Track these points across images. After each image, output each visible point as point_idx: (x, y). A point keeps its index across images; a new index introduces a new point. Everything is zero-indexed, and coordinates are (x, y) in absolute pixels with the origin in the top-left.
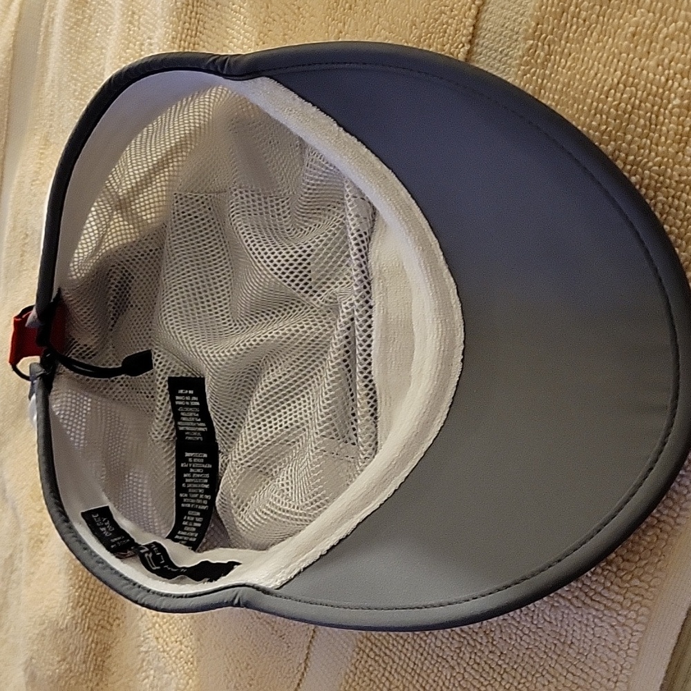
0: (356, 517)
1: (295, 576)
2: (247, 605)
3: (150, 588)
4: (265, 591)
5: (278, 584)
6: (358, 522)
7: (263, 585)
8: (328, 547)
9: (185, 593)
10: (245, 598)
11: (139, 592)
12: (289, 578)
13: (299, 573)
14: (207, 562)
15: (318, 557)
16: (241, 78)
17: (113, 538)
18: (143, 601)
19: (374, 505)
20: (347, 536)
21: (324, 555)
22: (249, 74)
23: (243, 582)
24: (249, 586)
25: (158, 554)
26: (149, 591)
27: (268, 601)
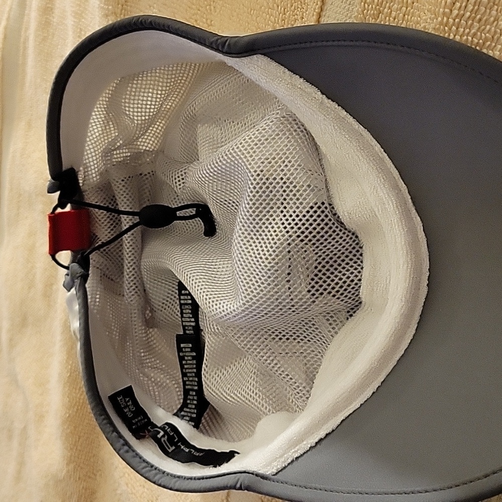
0: (340, 415)
1: (289, 464)
2: (248, 489)
3: (165, 470)
4: (264, 477)
5: (275, 471)
6: (342, 419)
7: (261, 472)
8: (317, 440)
9: (194, 475)
10: (246, 483)
11: (156, 474)
12: (284, 466)
13: (292, 461)
14: (214, 451)
15: (308, 449)
16: (240, 55)
17: (134, 419)
18: (160, 482)
19: (356, 405)
20: (333, 431)
21: (313, 447)
22: (246, 52)
23: (243, 470)
24: (248, 473)
25: (172, 434)
26: (164, 472)
27: (267, 486)
